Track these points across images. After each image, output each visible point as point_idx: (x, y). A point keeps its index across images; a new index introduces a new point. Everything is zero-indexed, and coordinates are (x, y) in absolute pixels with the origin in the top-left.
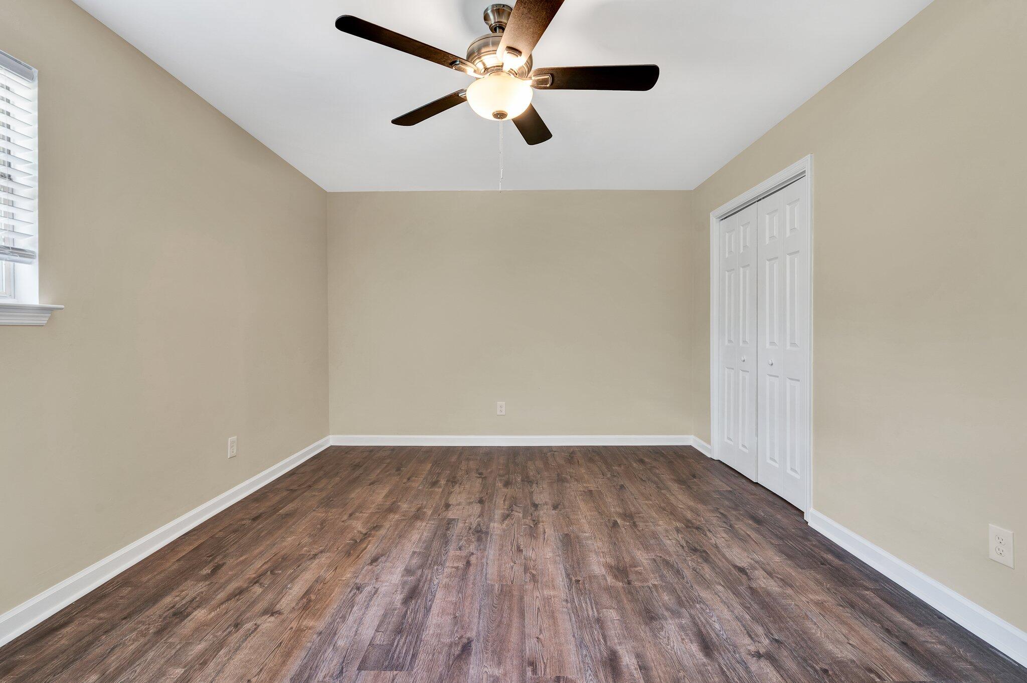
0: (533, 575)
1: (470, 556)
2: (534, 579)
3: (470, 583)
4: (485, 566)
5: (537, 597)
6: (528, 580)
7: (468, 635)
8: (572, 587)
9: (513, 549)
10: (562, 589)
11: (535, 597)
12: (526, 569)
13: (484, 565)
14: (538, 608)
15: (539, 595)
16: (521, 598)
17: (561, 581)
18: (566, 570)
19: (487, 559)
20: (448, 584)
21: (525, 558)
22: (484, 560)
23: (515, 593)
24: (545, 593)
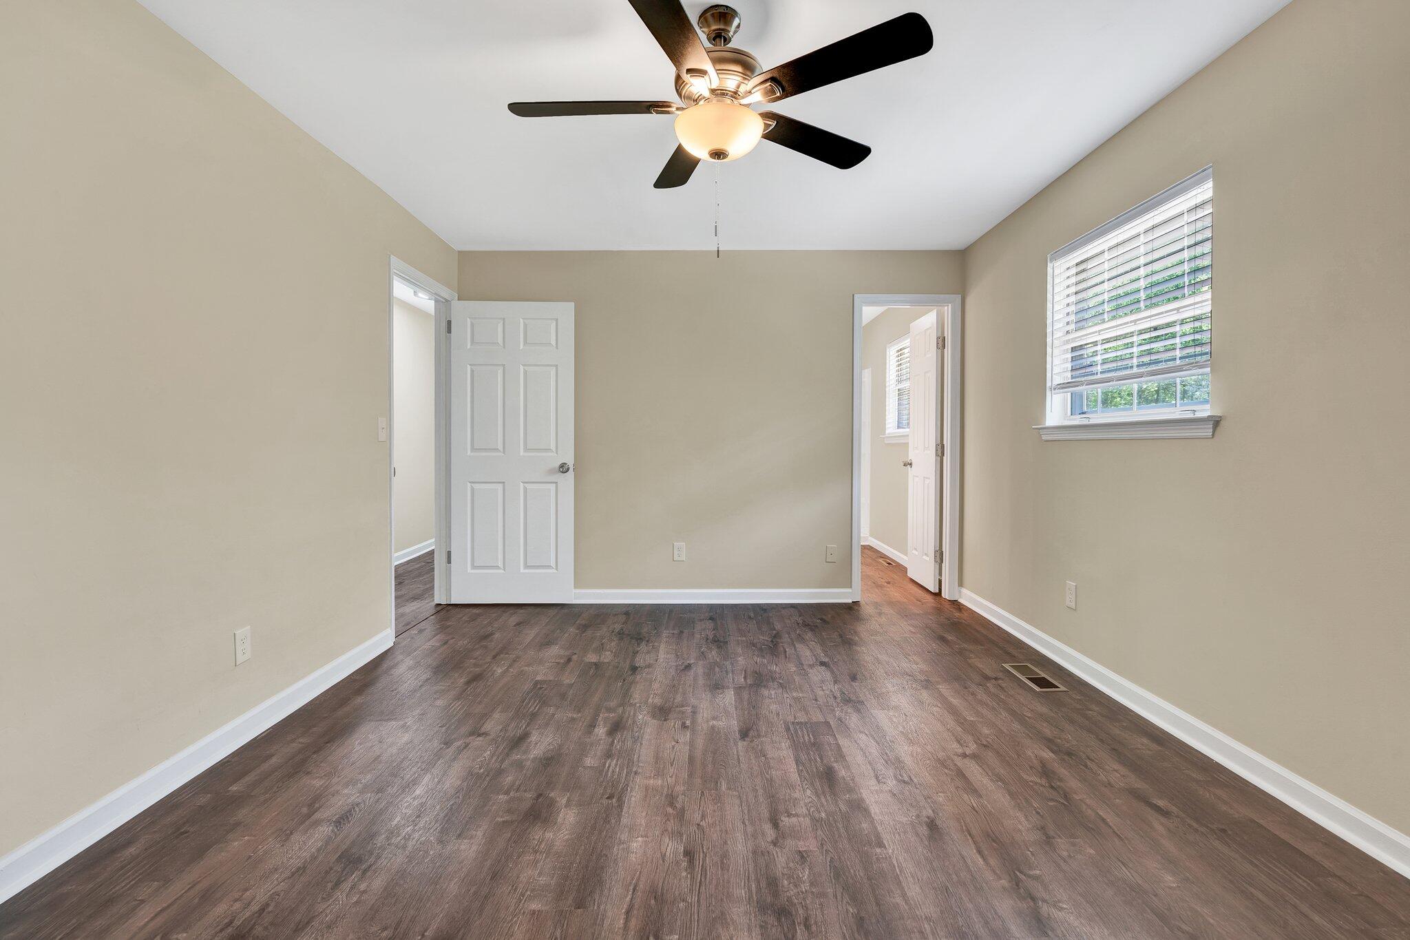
0: (671, 804)
1: (776, 838)
2: (671, 799)
3: (761, 792)
4: (747, 818)
5: (671, 777)
6: (681, 798)
7: (745, 743)
8: (622, 789)
9: (701, 855)
10: (637, 787)
11: (674, 776)
12: (681, 814)
13: (749, 820)
14: (672, 765)
15: (669, 779)
16: (691, 775)
17: (634, 797)
18: (619, 815)
19: (745, 831)
20: (790, 789)
21: (681, 835)
22: (750, 829)
23: (698, 781)
24: (660, 782)
